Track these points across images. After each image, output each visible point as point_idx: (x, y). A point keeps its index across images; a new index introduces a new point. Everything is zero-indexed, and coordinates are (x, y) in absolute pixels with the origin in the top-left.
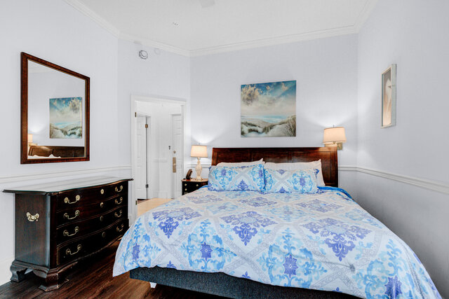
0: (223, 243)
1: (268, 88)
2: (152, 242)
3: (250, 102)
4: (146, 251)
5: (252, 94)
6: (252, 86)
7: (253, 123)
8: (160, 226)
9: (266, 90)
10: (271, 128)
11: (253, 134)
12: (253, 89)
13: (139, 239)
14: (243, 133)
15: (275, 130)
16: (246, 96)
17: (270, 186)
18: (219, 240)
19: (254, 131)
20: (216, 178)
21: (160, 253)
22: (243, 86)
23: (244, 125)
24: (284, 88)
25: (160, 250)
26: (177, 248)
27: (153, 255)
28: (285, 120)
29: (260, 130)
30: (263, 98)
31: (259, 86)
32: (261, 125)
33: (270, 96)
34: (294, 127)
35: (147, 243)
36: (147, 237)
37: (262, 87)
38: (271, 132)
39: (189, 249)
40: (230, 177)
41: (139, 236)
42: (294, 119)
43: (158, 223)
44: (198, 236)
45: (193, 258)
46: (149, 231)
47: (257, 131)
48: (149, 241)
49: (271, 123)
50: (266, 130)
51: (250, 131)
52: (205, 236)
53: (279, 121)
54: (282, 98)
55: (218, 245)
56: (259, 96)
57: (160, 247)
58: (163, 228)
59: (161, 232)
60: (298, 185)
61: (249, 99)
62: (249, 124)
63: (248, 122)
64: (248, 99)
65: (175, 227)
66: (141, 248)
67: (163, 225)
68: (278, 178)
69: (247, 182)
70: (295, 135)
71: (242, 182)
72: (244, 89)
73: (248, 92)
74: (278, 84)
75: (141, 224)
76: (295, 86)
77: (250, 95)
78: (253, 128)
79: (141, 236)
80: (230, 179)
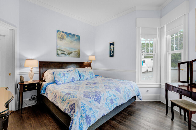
0: (116, 96)
1: (70, 35)
2: (94, 110)
3: (62, 40)
4: (93, 115)
5: (63, 36)
6: (63, 32)
7: (63, 50)
8: (95, 100)
9: (69, 36)
10: (71, 53)
11: (63, 55)
12: (63, 34)
13: (87, 113)
14: (58, 54)
15: (72, 55)
16: (60, 36)
17: (83, 77)
18: (114, 96)
19: (64, 54)
20: (61, 77)
21: (98, 112)
22: (58, 31)
23: (58, 51)
24: (76, 38)
25: (98, 111)
26: (103, 106)
27: (97, 115)
28: (76, 51)
29: (66, 54)
30: (67, 40)
31: (66, 33)
32: (67, 52)
33: (71, 39)
34: (79, 54)
35: (92, 112)
36: (91, 109)
37: (68, 34)
38: (71, 55)
39: (107, 104)
40: (67, 76)
41: (87, 111)
42: (79, 51)
43: (93, 99)
44: (109, 97)
45: (110, 107)
46: (91, 106)
47: (65, 54)
48: (92, 110)
49: (71, 51)
50: (69, 54)
51: (62, 54)
52: (111, 96)
53: (74, 51)
54: (75, 41)
55: (115, 98)
56: (66, 38)
57: (97, 110)
58: (96, 101)
59: (96, 103)
60: (91, 76)
61: (62, 38)
62: (61, 50)
63: (61, 49)
64: (60, 38)
65: (101, 98)
66: (90, 116)
67: (96, 99)
68: (85, 74)
69: (75, 77)
70: (79, 57)
71: (73, 78)
72: (59, 33)
73: (61, 35)
74: (74, 35)
75: (85, 104)
76: (80, 38)
77: (62, 36)
78: (63, 52)
79: (88, 110)
80: (67, 77)
